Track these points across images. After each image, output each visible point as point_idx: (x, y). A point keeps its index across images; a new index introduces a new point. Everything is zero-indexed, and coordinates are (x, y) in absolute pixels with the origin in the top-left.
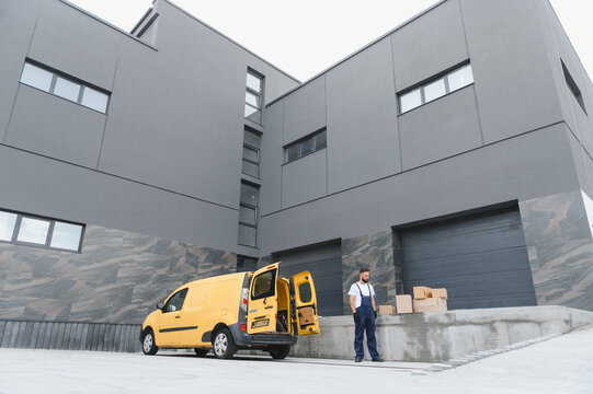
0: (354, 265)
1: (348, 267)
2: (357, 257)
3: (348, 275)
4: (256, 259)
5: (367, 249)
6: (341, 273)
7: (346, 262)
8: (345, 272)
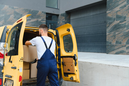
0: (115, 17)
1: (110, 19)
2: (117, 12)
3: (110, 23)
4: (58, 15)
5: (125, 6)
6: (105, 22)
7: (109, 15)
8: (109, 21)
